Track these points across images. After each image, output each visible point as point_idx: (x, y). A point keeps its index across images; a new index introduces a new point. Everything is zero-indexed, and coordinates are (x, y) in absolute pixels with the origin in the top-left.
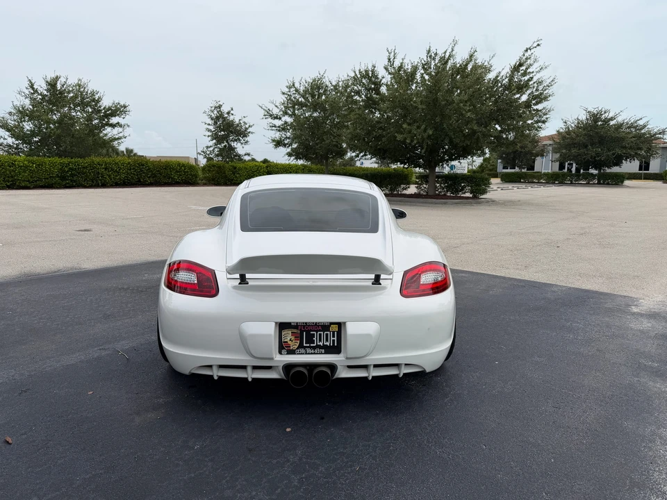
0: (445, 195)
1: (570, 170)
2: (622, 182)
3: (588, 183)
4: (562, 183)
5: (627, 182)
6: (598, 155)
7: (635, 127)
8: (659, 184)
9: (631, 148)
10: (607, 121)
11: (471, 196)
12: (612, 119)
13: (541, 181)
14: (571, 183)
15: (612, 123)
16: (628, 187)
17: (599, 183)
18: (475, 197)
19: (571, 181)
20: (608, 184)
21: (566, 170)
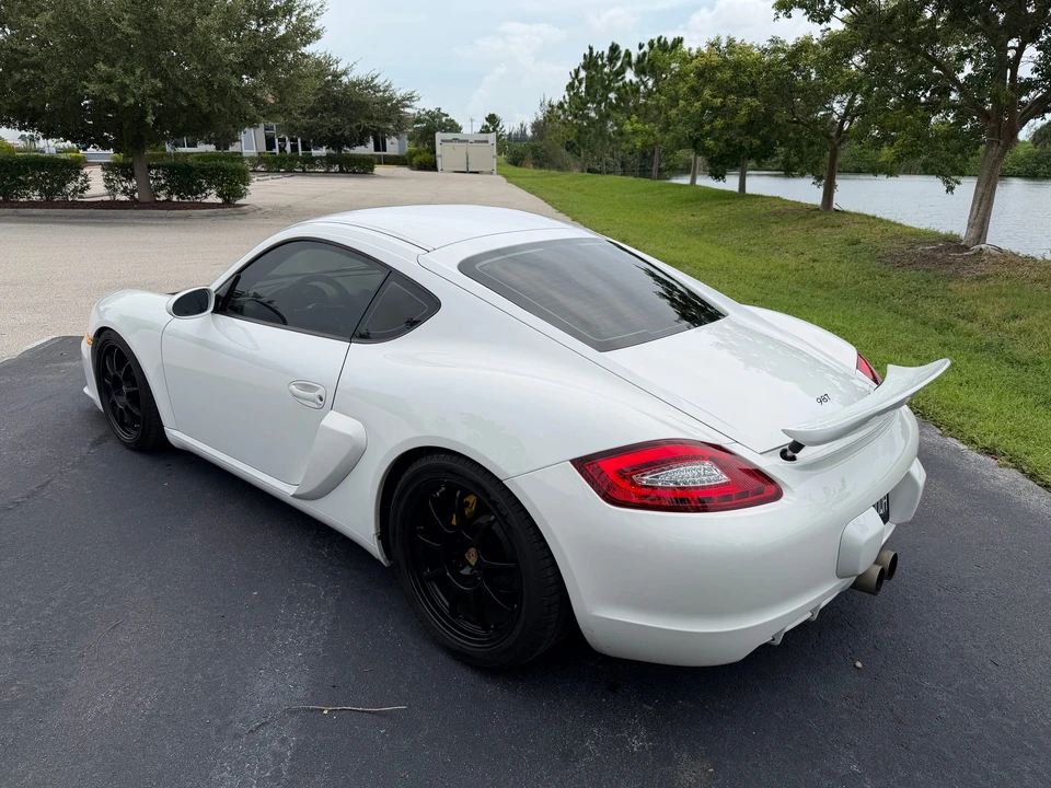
0: (169, 200)
1: (282, 149)
2: (372, 169)
3: (327, 172)
4: (290, 171)
5: (379, 169)
6: (338, 128)
7: (371, 88)
8: (404, 171)
9: (378, 119)
10: (336, 76)
11: (220, 200)
12: (345, 73)
13: (259, 168)
14: (304, 172)
15: (345, 79)
16: (379, 177)
17: (341, 171)
18: (227, 203)
19: (304, 168)
20: (354, 172)
21: (277, 150)
